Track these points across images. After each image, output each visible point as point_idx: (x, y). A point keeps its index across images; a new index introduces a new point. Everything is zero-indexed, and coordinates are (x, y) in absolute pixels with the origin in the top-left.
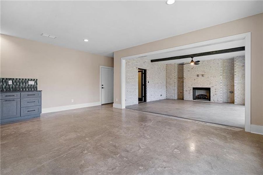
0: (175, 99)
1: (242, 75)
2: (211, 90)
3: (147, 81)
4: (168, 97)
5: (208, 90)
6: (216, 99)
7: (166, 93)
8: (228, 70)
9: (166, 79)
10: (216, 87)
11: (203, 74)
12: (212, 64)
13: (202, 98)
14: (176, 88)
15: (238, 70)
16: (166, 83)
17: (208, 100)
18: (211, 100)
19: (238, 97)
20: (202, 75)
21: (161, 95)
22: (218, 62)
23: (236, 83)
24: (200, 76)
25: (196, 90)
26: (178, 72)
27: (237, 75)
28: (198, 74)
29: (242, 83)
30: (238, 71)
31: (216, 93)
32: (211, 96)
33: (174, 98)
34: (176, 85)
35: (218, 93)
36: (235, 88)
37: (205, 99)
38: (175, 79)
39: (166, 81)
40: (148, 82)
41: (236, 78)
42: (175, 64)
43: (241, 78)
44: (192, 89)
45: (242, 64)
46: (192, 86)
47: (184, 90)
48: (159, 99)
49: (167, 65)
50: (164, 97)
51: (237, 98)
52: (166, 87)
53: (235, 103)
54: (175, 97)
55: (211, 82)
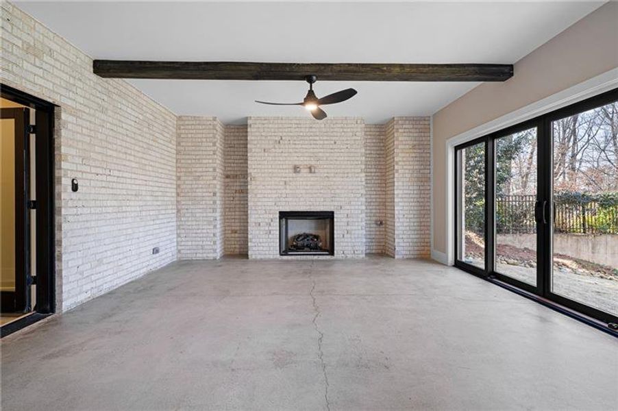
0: (215, 259)
1: (411, 172)
2: (335, 220)
3: (66, 183)
4: (188, 255)
5: (326, 218)
6: (350, 248)
7: (179, 235)
8: (371, 158)
9: (179, 178)
10: (348, 207)
11: (313, 163)
12: (339, 134)
13: (307, 246)
14: (218, 215)
15: (403, 157)
16: (178, 195)
17: (325, 250)
18: (335, 252)
19: (404, 237)
20: (310, 168)
21: (156, 251)
22: (355, 130)
23: (398, 194)
24: (305, 171)
25: (289, 221)
26: (226, 154)
27: (400, 171)
28: (297, 163)
29: (411, 196)
30: (404, 161)
31: (349, 228)
32: (335, 240)
33: (211, 256)
34: (218, 202)
35: (354, 228)
36: (396, 212)
37: (315, 248)
38: (214, 179)
39: (178, 186)
40: (75, 188)
41: (398, 182)
42: (215, 119)
43: (409, 181)
44: (278, 216)
45: (412, 142)
46: (277, 208)
47: (251, 220)
48: (145, 270)
49: (180, 118)
50: (168, 256)
51: (402, 241)
52: (178, 211)
53: (396, 257)
54: (215, 251)
55: (338, 191)
